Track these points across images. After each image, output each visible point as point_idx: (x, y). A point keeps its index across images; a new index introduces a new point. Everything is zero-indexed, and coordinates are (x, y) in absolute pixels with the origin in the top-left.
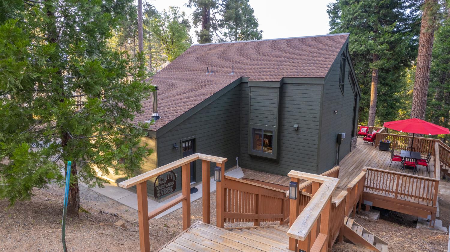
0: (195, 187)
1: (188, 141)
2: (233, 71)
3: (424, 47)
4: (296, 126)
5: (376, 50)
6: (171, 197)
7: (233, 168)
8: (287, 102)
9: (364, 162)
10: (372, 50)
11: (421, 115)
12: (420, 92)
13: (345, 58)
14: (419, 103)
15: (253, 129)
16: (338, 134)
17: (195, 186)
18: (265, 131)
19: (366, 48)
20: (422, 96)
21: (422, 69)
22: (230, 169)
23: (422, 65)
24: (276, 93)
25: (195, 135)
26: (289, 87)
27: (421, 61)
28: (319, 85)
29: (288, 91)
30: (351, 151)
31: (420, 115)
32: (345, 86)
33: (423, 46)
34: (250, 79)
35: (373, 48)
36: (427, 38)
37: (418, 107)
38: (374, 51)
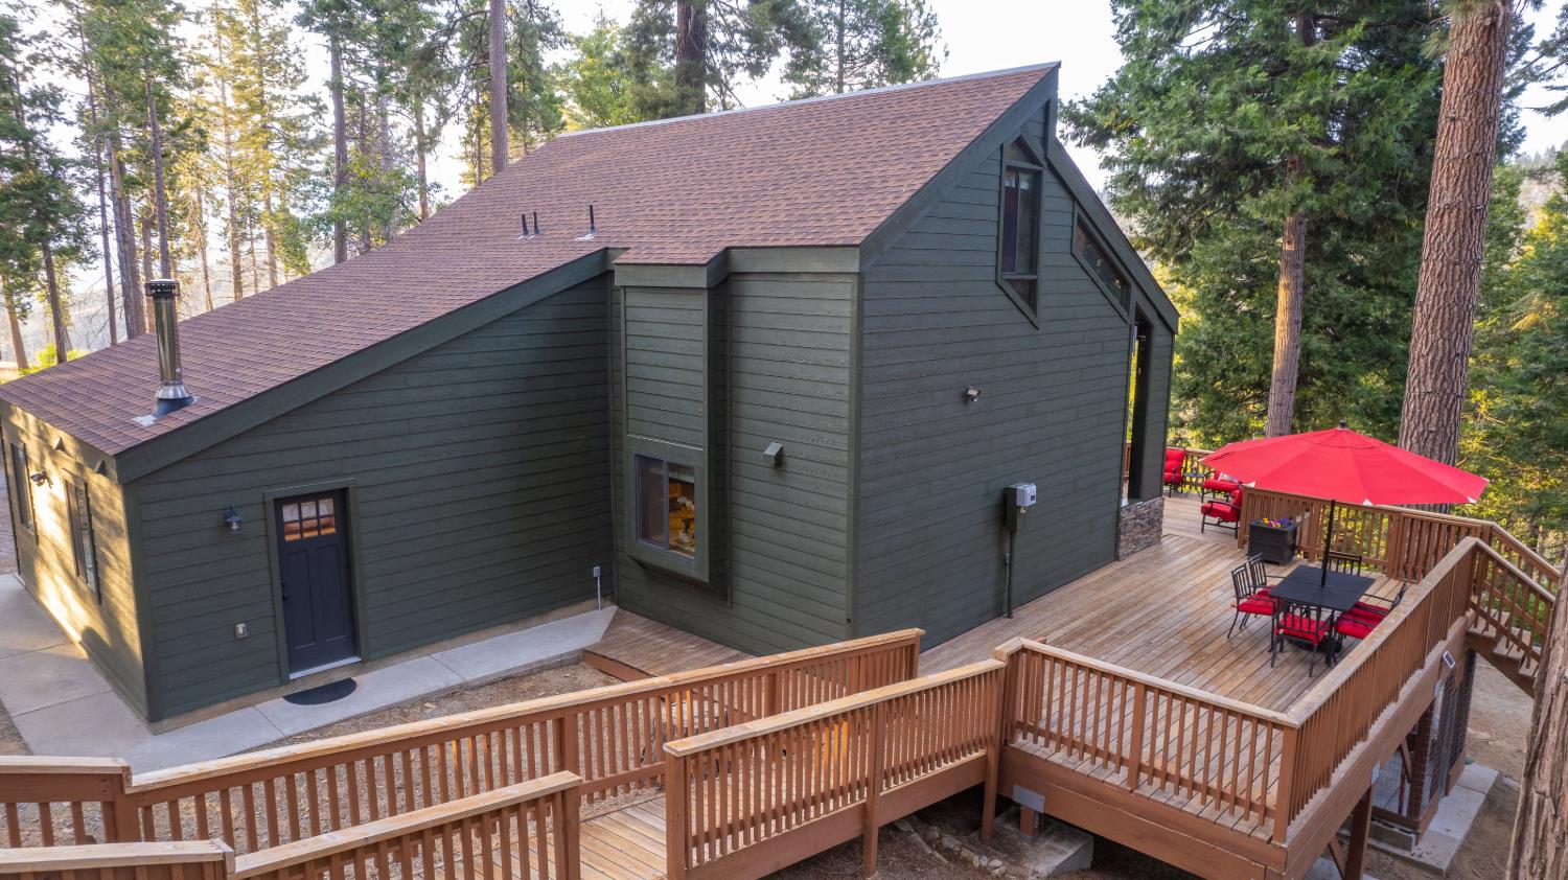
0: (354, 679)
1: (315, 497)
2: (593, 228)
3: (1459, 123)
4: (772, 450)
5: (1268, 144)
6: (220, 714)
7: (577, 608)
8: (746, 350)
9: (1140, 606)
10: (1254, 140)
11: (1441, 414)
12: (1436, 318)
13: (1036, 167)
14: (1433, 363)
15: (638, 456)
16: (1007, 489)
17: (357, 674)
18: (673, 467)
19: (1228, 133)
20: (1446, 335)
21: (1446, 217)
22: (557, 613)
23: (1447, 200)
24: (697, 311)
25: (343, 475)
26: (754, 287)
27: (1444, 182)
28: (829, 278)
29: (748, 305)
30: (1117, 558)
31: (1435, 417)
32: (1044, 287)
33: (1453, 120)
34: (623, 256)
35: (1258, 133)
36: (1471, 81)
37: (1429, 383)
38: (1262, 145)
